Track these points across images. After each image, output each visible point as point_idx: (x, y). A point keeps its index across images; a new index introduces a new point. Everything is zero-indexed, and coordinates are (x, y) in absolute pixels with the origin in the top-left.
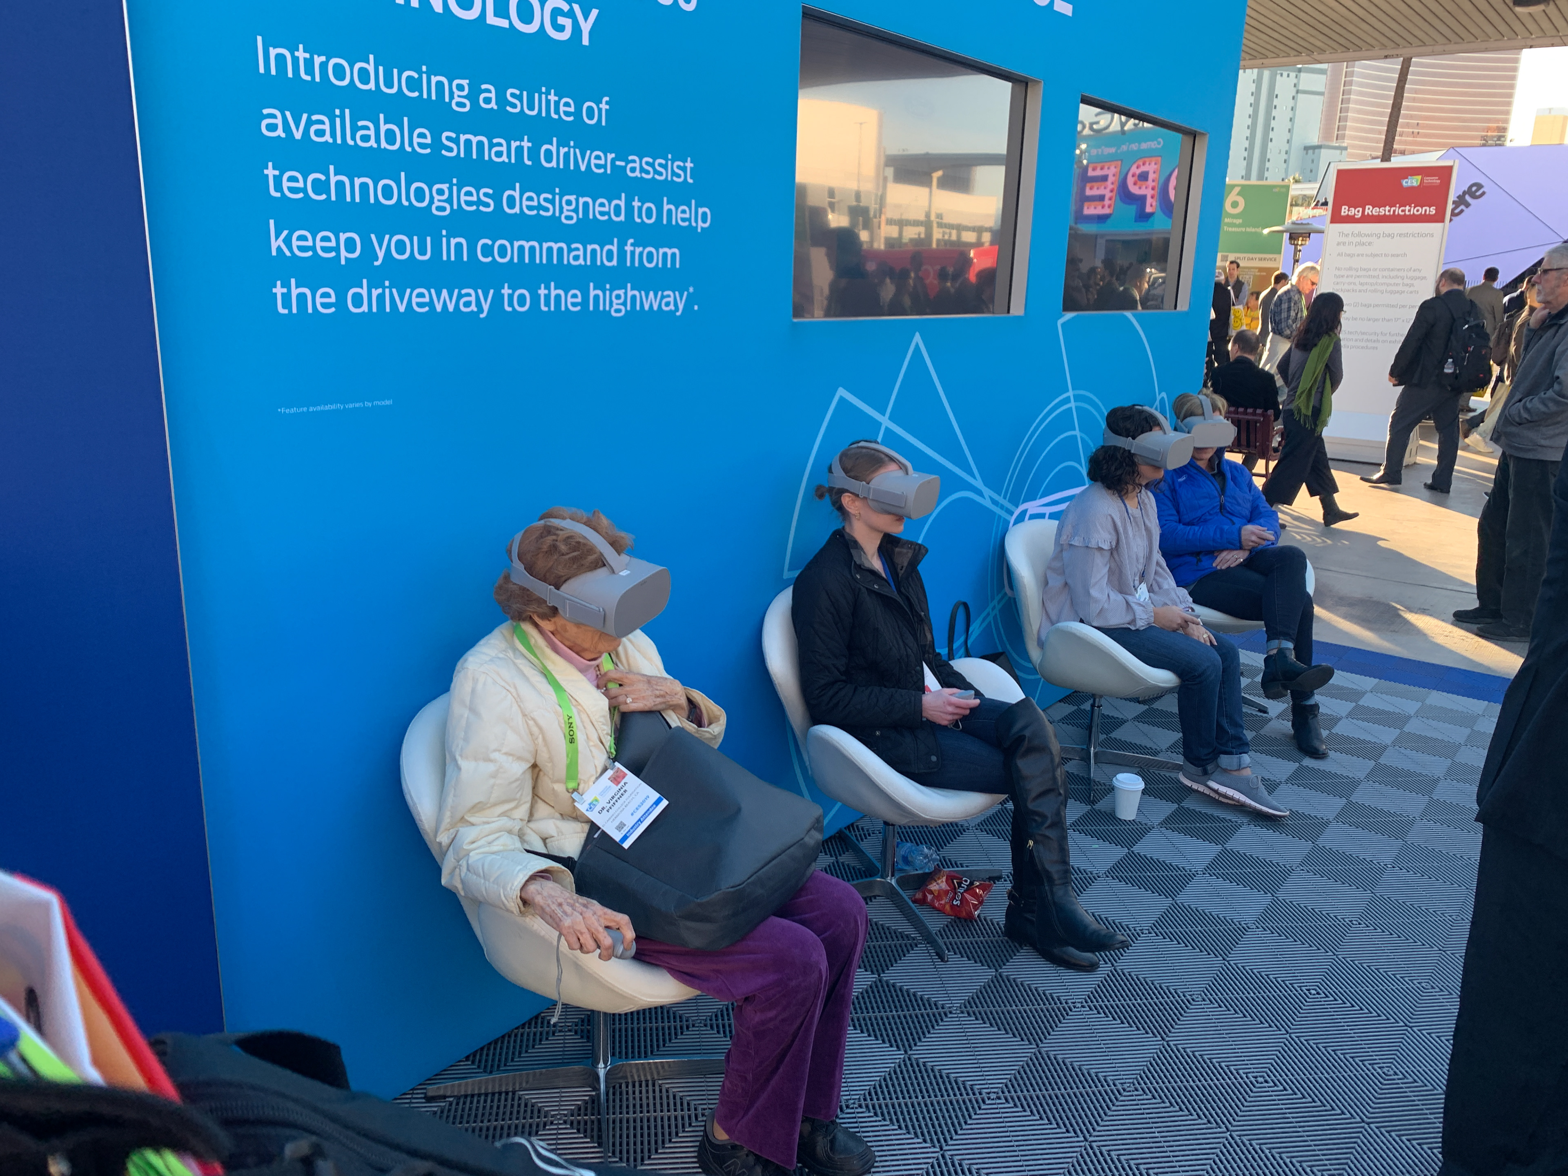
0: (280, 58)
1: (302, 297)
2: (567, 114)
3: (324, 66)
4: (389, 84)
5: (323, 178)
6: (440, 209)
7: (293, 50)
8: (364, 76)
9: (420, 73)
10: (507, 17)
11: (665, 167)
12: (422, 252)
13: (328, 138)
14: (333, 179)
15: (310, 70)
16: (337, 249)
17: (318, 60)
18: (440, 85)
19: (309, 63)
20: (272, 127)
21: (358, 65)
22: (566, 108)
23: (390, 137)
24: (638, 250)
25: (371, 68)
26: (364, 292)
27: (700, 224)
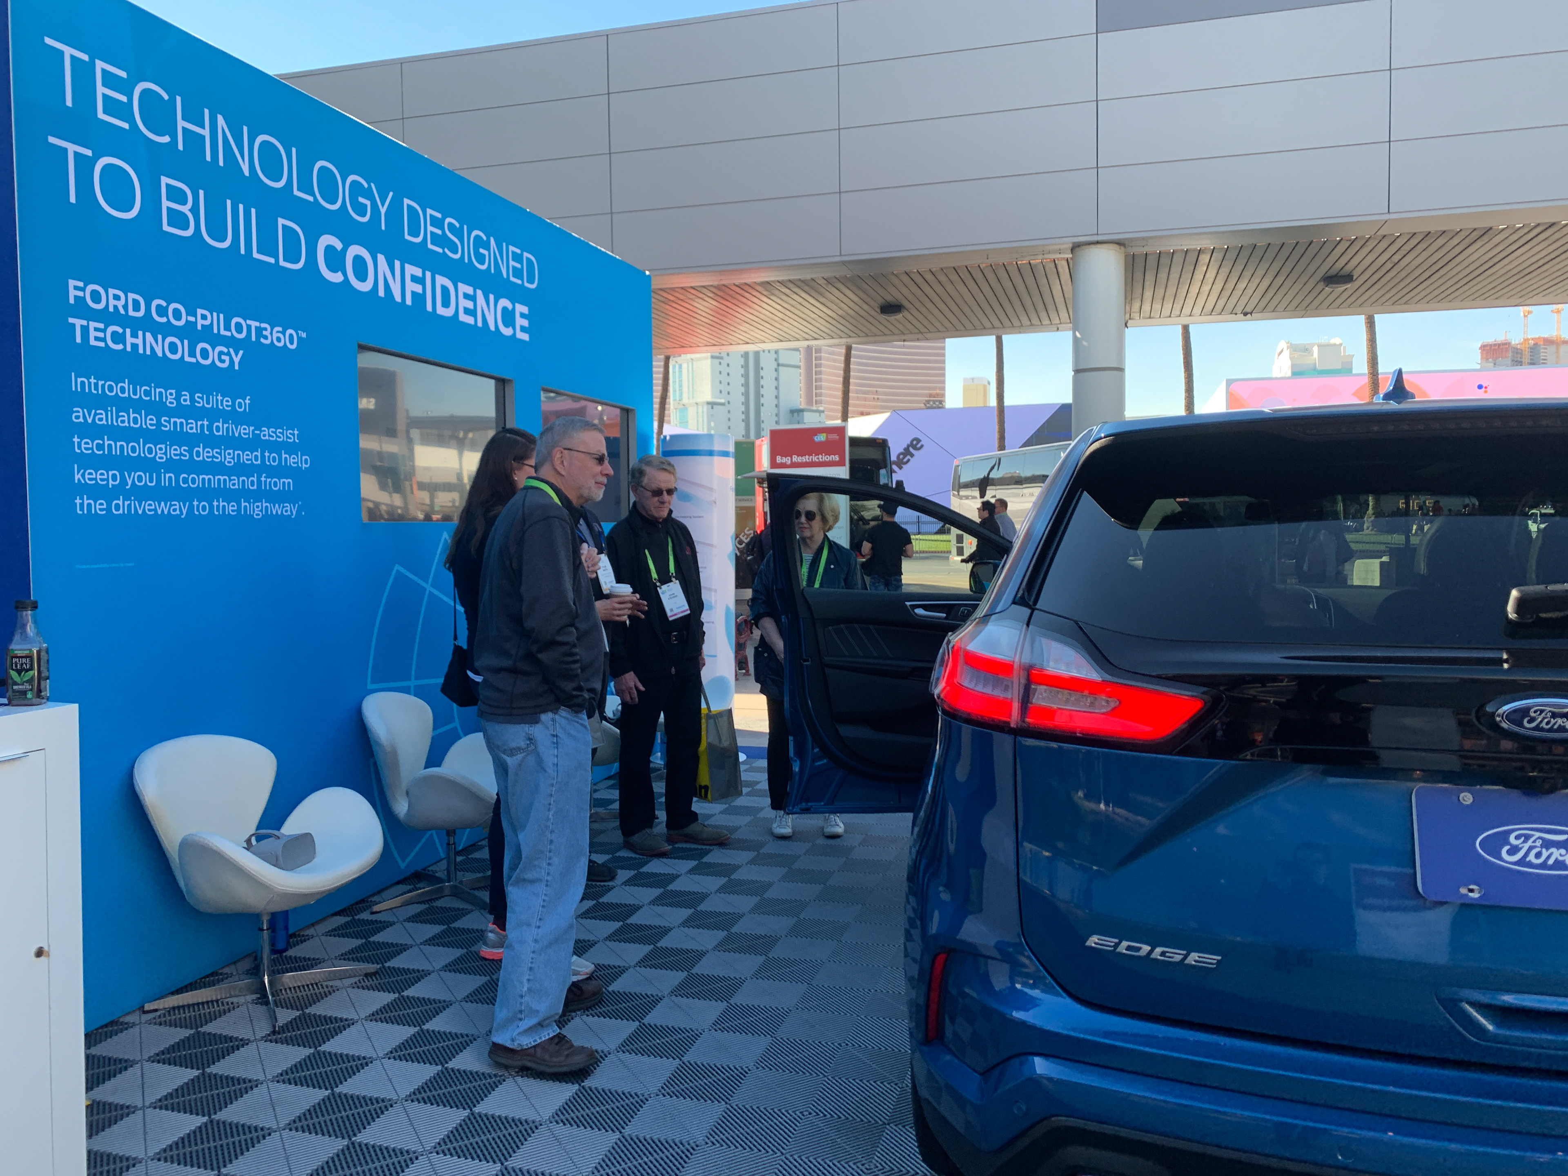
0: (83, 383)
1: (89, 505)
2: (227, 406)
3: (103, 386)
4: (135, 393)
5: (101, 442)
6: (160, 458)
7: (88, 378)
8: (123, 390)
9: (151, 387)
10: (195, 356)
11: (283, 434)
12: (151, 481)
13: (104, 422)
14: (107, 443)
15: (96, 388)
16: (107, 480)
17: (101, 383)
18: (160, 393)
19: (96, 385)
20: (78, 417)
21: (120, 385)
22: (227, 403)
23: (135, 421)
24: (269, 480)
25: (126, 386)
26: (121, 503)
27: (304, 465)
